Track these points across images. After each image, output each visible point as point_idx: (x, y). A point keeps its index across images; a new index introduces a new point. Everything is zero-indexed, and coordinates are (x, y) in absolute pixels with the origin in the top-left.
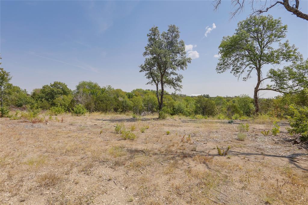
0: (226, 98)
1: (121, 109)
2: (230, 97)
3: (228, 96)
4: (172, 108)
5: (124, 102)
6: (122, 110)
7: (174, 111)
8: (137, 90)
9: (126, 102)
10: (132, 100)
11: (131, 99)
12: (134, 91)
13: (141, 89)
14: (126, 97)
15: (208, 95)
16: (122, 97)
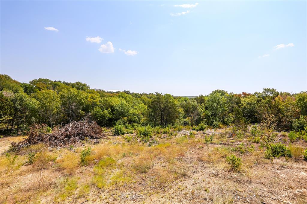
1: (11, 115)
4: (109, 109)
5: (17, 100)
6: (11, 118)
7: (113, 114)
8: (41, 80)
9: (22, 100)
10: (35, 97)
11: (33, 95)
12: (35, 82)
13: (48, 80)
14: (21, 90)
16: (10, 89)
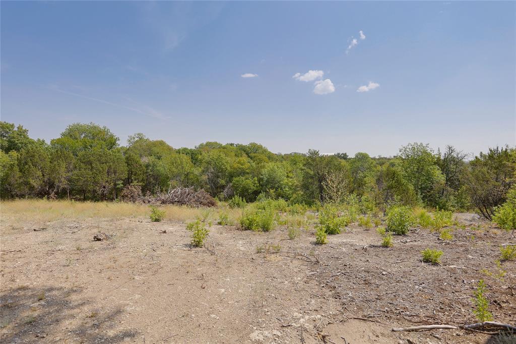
0: (378, 159)
2: (386, 158)
3: (382, 157)
5: (150, 166)
9: (154, 165)
15: (345, 154)
